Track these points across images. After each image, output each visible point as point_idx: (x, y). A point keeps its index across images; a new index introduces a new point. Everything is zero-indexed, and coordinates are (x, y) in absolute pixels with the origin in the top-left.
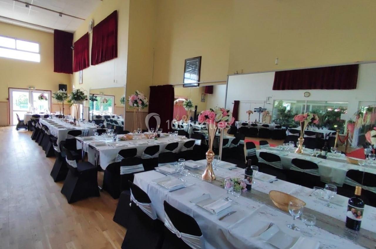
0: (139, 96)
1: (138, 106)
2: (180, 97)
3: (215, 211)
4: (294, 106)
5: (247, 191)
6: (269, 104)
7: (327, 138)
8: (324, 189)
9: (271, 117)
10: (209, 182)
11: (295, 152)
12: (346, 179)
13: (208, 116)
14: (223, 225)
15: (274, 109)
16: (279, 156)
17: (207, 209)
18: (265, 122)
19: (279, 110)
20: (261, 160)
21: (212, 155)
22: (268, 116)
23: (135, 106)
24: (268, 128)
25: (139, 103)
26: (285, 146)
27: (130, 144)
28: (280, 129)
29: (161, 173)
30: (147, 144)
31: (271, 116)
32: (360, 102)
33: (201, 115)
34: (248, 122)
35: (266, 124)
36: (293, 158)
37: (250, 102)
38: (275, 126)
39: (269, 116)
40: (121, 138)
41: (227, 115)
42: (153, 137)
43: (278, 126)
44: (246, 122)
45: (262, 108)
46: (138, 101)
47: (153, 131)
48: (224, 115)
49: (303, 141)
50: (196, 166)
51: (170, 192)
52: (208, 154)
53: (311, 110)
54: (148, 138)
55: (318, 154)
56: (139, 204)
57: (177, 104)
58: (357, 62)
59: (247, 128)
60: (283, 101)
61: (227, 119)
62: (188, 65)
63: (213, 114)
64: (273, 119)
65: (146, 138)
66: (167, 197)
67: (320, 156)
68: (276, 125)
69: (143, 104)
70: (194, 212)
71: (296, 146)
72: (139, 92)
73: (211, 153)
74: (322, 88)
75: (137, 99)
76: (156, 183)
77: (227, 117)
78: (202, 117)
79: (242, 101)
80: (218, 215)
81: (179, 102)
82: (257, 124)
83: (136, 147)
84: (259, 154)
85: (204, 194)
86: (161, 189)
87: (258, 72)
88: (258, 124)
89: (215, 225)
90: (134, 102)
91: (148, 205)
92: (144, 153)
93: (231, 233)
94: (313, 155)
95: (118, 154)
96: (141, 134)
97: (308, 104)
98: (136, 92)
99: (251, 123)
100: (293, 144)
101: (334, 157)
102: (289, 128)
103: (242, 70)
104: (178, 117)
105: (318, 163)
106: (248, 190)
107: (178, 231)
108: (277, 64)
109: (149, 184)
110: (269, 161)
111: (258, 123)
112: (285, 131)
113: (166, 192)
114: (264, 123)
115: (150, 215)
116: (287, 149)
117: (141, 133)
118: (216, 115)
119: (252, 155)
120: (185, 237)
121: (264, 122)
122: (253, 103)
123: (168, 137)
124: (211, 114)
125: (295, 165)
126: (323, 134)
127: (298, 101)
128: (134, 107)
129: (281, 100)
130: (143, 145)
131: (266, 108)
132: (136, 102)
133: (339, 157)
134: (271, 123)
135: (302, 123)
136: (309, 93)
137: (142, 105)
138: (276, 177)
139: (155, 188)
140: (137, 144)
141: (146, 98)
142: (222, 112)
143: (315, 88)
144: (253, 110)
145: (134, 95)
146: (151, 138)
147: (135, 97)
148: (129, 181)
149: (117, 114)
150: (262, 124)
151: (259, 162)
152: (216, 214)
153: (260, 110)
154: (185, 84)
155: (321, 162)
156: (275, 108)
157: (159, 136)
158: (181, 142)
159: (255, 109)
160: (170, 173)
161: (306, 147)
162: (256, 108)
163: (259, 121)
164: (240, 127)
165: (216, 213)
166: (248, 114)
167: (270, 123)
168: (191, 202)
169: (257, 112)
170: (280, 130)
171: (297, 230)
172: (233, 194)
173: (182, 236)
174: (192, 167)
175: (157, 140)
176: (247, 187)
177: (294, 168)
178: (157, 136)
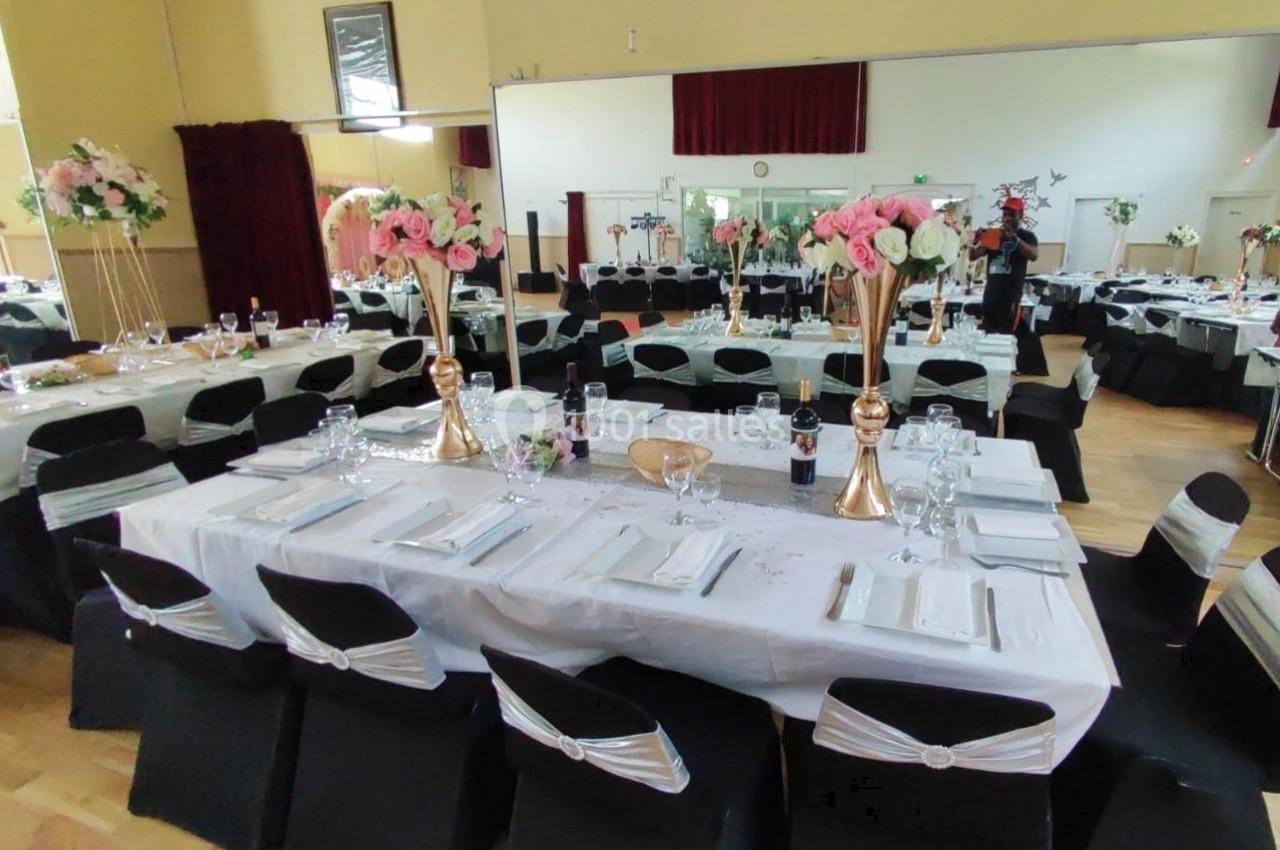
0: (96, 164)
1: (105, 216)
2: (358, 183)
3: (457, 543)
4: (737, 209)
5: (573, 461)
6: (671, 200)
7: (810, 291)
8: (756, 408)
9: (680, 242)
10: (461, 465)
11: (726, 334)
12: (824, 379)
13: (404, 229)
14: (483, 576)
15: (686, 219)
16: (684, 348)
17: (429, 546)
18: (667, 261)
19: (702, 220)
20: (640, 371)
21: (450, 370)
22: (669, 239)
23: (92, 218)
24: (674, 277)
25: (107, 201)
26: (699, 320)
27: (101, 393)
28: (704, 277)
29: (258, 476)
30: (203, 381)
31: (679, 240)
33: (379, 228)
34: (615, 265)
35: (668, 265)
36: (714, 349)
37: (617, 196)
38: (692, 269)
39: (674, 239)
40: (48, 375)
41: (472, 220)
42: (232, 347)
43: (701, 268)
44: (611, 263)
45: (654, 214)
46: (100, 190)
47: (232, 324)
48: (461, 223)
49: (741, 300)
50: (413, 423)
51: (292, 531)
52: (439, 369)
53: (775, 217)
54: (209, 358)
55: (772, 330)
56: (157, 616)
57: (354, 214)
58: (817, 58)
59: (617, 282)
60: (706, 190)
61: (473, 236)
62: (341, 36)
63: (421, 219)
64: (687, 250)
65: (200, 358)
66: (283, 554)
67: (777, 334)
68: (695, 266)
69: (133, 203)
70: (387, 570)
71: (728, 317)
72: (98, 149)
73: (447, 363)
74: (792, 150)
75: (92, 182)
76: (232, 517)
77: (474, 226)
78: (383, 237)
79: (592, 192)
80: (466, 553)
81: (357, 201)
82: (642, 266)
83: (137, 401)
84: (632, 350)
85: (429, 503)
86: (254, 533)
87: (586, 77)
88: (645, 268)
89: (456, 587)
90: (76, 196)
91: (201, 604)
92: (184, 419)
93: (506, 589)
94: (761, 332)
95: (26, 448)
96: (165, 346)
97: (767, 200)
98: (78, 148)
99: (625, 267)
100: (721, 312)
101: (809, 332)
102: (726, 273)
103: (536, 66)
104: (365, 265)
105: (772, 351)
106: (578, 457)
107: (337, 650)
108: (633, 50)
109: (196, 531)
110: (661, 369)
111: (646, 264)
112: (716, 280)
113: (274, 537)
114: (663, 262)
115: (223, 638)
116: (705, 325)
117: (163, 343)
118: (431, 222)
119: (618, 362)
120: (361, 660)
121: (663, 260)
122: (625, 198)
123: (309, 341)
124: (413, 221)
125: (724, 367)
126: (800, 279)
127: (744, 192)
128: (85, 222)
129: (701, 189)
130: (179, 390)
131: (663, 215)
132: (87, 195)
133: (818, 329)
134: (682, 261)
135: (732, 246)
136: (764, 163)
137: (130, 211)
138: (662, 405)
139: (226, 537)
140: (147, 387)
141: (145, 177)
142: (453, 210)
143: (777, 150)
144: (628, 224)
145: (64, 162)
146: (222, 356)
147: (76, 169)
148: (75, 540)
149: (23, 275)
150: (657, 267)
151: (636, 376)
152: (462, 552)
153: (648, 222)
154: (347, 120)
155: (778, 348)
156: (689, 213)
157: (263, 342)
158: (365, 355)
159: (633, 219)
160: (300, 468)
161: (750, 317)
162: (638, 216)
163: (650, 258)
164: (595, 283)
165: (459, 549)
166: (612, 236)
167: (679, 263)
168: (376, 542)
169: (639, 228)
170: (706, 280)
171: (687, 522)
172: (520, 477)
173: (354, 660)
174: (399, 429)
175: (252, 361)
176: (574, 451)
177: (723, 376)
178: (256, 345)
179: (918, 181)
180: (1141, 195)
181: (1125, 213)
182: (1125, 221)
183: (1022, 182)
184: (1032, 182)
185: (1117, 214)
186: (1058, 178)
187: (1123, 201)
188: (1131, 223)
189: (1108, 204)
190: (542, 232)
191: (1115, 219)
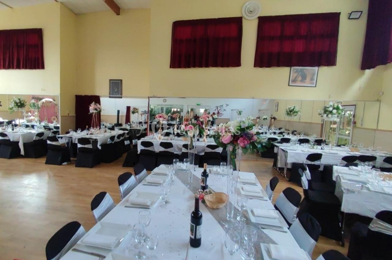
32: (188, 105)
45: (147, 111)
60: (151, 105)
127: (158, 105)
136: (165, 99)
153: (145, 112)
162: (143, 111)
179: (198, 105)
180: (244, 109)
181: (240, 113)
182: (240, 114)
183: (220, 106)
184: (222, 106)
185: (239, 113)
186: (227, 105)
187: (240, 110)
188: (242, 115)
189: (237, 111)
190: (120, 115)
191: (238, 114)
